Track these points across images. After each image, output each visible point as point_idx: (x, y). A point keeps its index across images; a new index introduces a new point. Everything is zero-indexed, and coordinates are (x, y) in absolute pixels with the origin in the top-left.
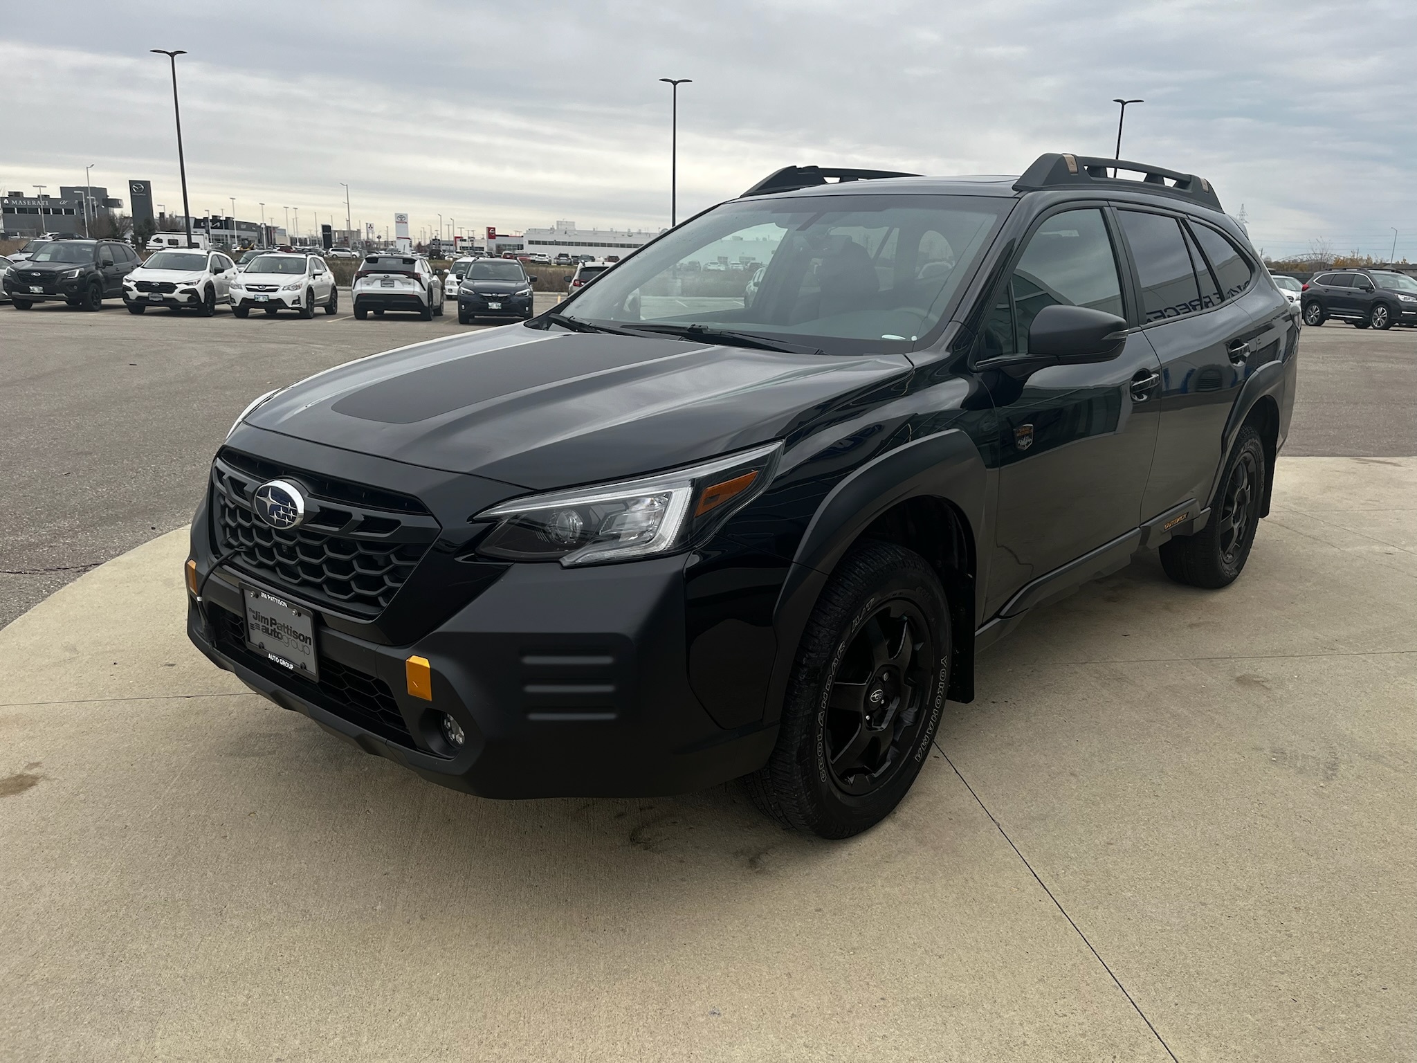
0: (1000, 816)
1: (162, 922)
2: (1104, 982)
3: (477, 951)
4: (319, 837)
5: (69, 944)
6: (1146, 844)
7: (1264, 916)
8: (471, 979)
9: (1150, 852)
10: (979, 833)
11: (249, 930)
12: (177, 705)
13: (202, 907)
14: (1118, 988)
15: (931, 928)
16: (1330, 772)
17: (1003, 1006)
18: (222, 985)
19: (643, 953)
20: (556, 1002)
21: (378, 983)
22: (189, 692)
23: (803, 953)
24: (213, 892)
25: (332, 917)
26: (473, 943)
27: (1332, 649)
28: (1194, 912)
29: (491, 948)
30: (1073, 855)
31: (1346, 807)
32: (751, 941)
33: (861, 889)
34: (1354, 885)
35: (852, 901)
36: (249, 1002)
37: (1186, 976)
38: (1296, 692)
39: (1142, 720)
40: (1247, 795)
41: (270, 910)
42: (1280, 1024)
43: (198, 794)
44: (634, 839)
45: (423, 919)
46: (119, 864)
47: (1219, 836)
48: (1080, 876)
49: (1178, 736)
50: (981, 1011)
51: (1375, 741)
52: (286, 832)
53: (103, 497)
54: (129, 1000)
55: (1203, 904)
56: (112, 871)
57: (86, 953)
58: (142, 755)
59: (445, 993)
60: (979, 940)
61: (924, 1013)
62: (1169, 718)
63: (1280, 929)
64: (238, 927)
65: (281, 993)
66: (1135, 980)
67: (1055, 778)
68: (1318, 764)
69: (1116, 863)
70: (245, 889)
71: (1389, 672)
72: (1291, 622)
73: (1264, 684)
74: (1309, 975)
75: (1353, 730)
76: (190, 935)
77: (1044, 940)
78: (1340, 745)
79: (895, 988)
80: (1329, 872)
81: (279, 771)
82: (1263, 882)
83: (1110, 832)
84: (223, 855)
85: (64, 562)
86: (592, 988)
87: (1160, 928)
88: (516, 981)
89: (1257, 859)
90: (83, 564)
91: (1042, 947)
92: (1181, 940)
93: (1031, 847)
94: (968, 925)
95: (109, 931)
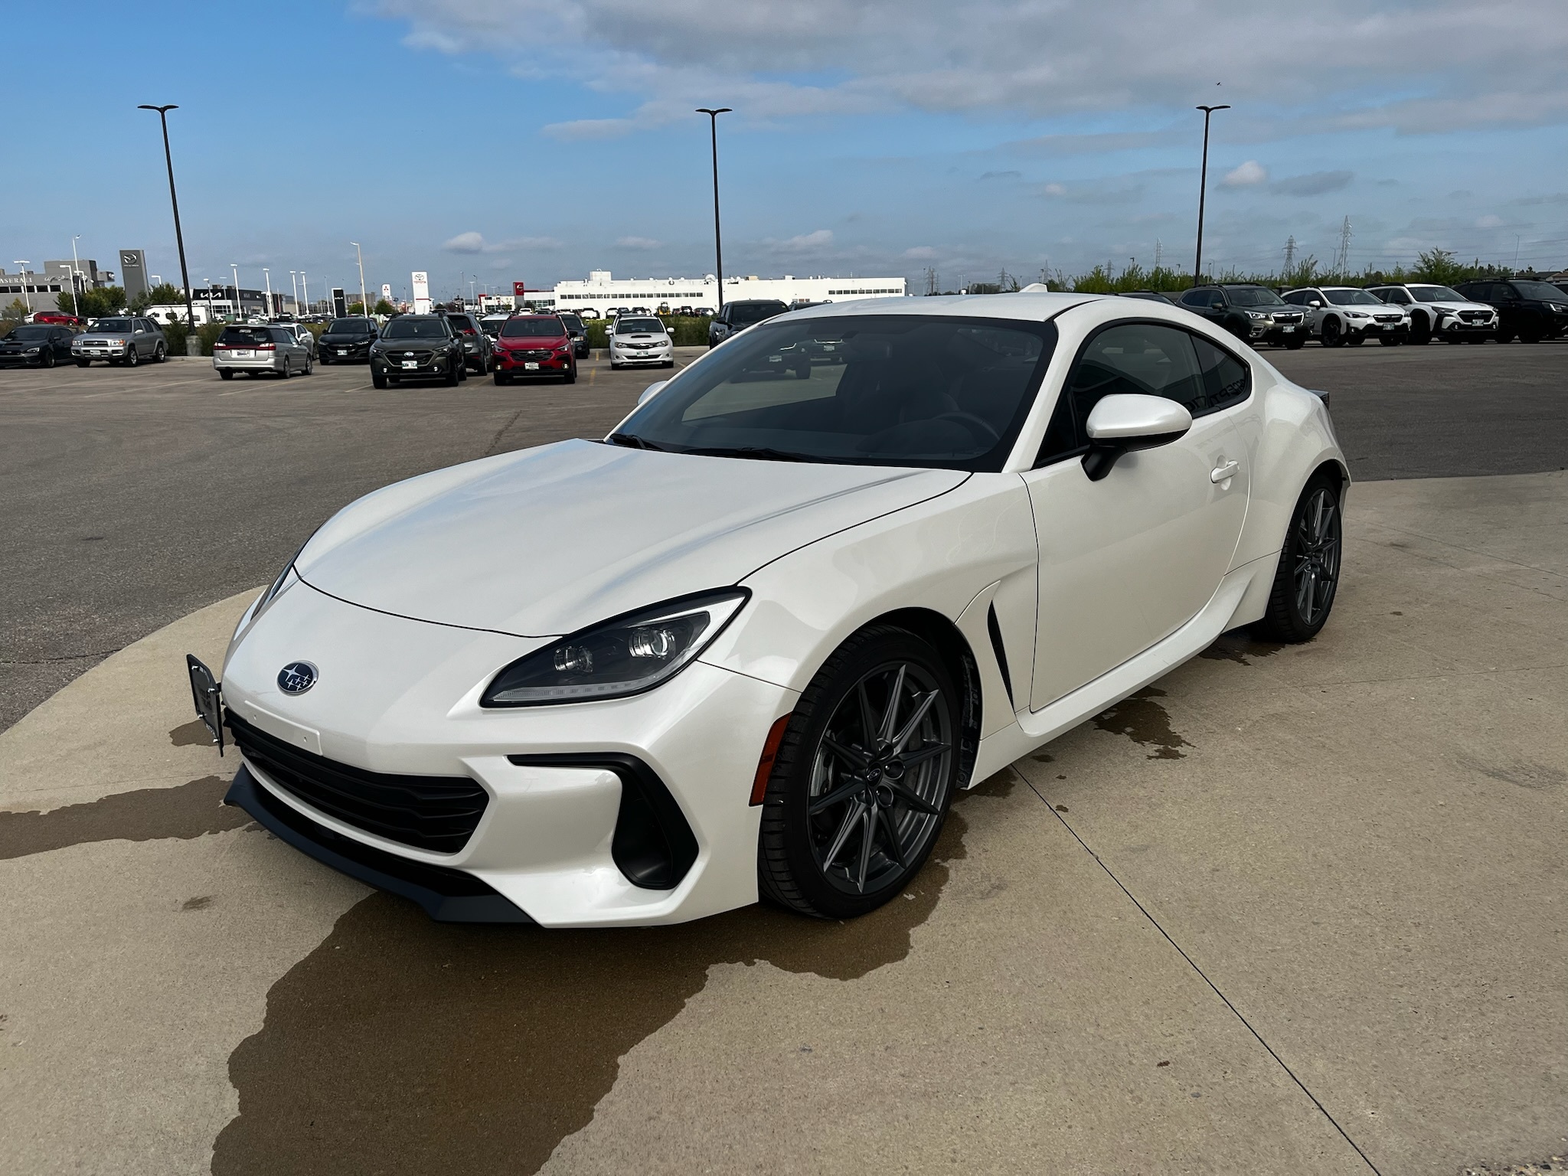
0: (1097, 848)
2: (1213, 1003)
6: (1254, 869)
7: (1381, 932)
9: (1258, 876)
10: (1077, 867)
14: (1227, 1008)
15: (1028, 959)
23: (895, 988)
28: (1306, 932)
30: (1177, 883)
31: (1467, 824)
33: (954, 925)
39: (1248, 749)
42: (1401, 1035)
48: (1185, 903)
50: (1084, 1034)
51: (1499, 758)
61: (1024, 1040)
63: (1398, 944)
66: (1246, 999)
67: (1156, 809)
69: (1222, 889)
77: (1148, 966)
83: (1216, 859)
85: (84, 649)
90: (104, 651)
91: (1146, 971)
93: (1132, 877)
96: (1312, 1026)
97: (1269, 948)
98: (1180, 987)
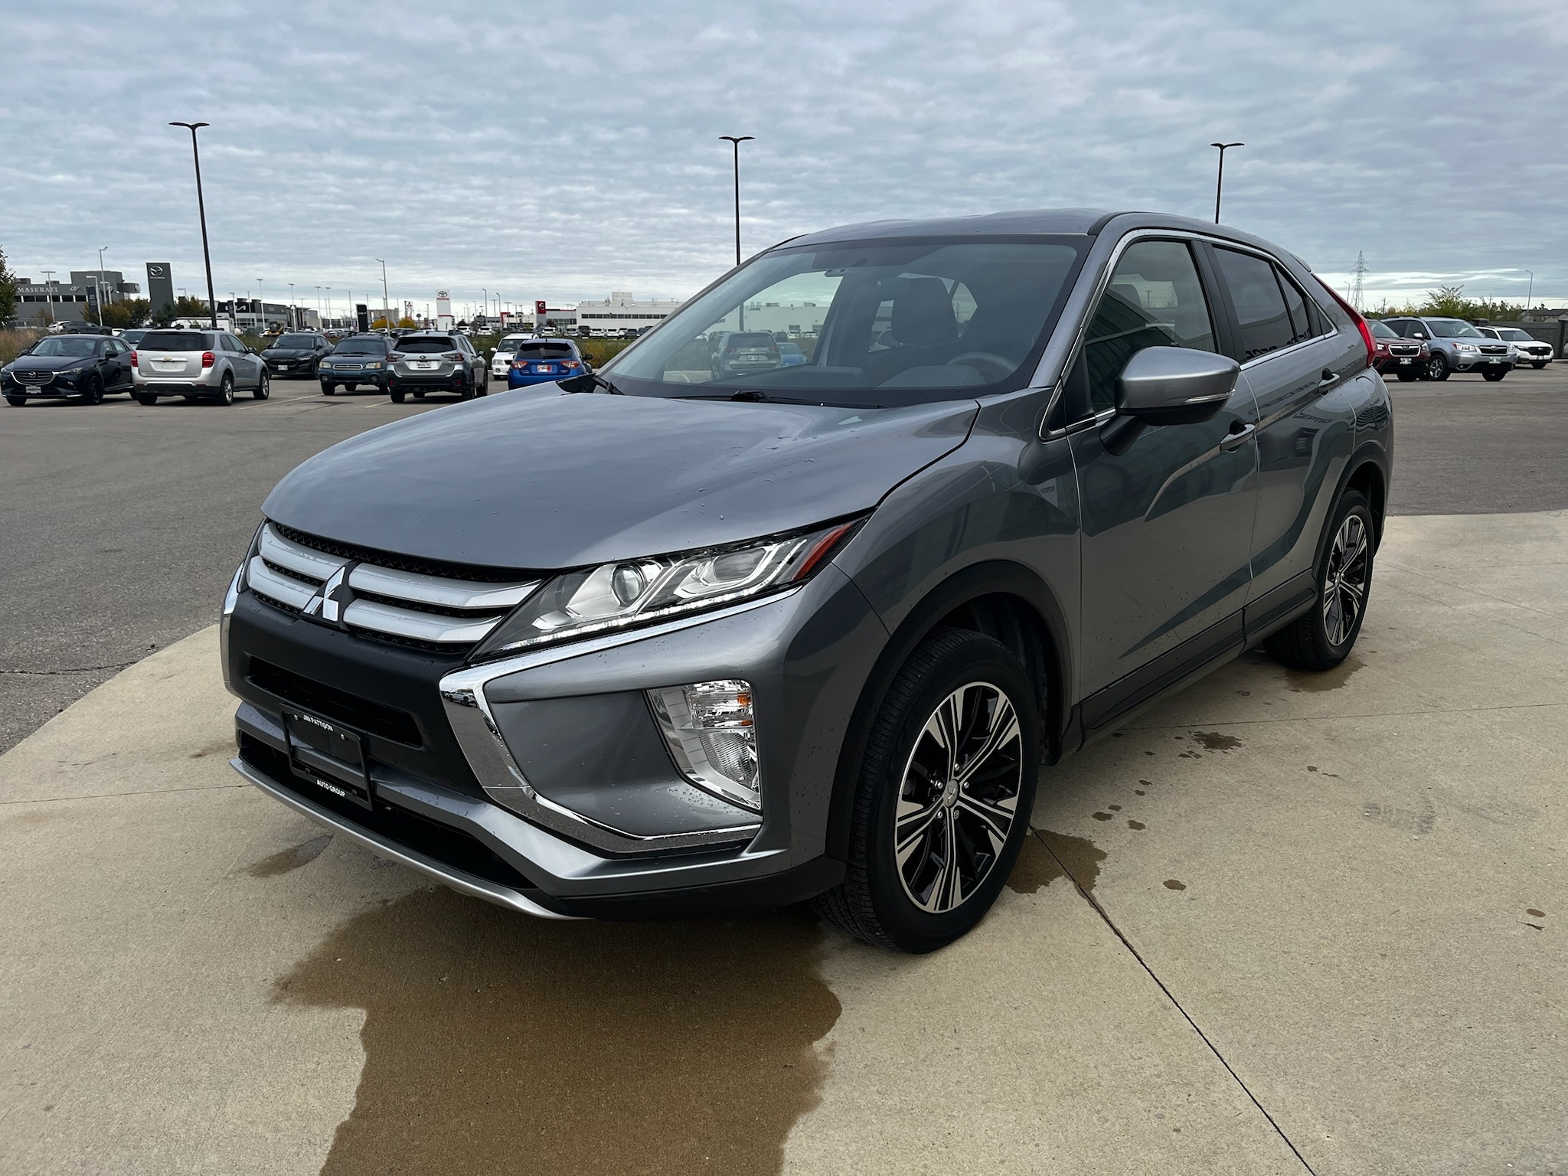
0: (1081, 875)
2: (1181, 1027)
5: (132, 1022)
6: (1230, 898)
7: (1348, 961)
9: (1234, 905)
10: (1059, 893)
12: (229, 795)
14: (1195, 1032)
15: (1007, 982)
16: (1425, 825)
17: (1078, 1051)
18: (290, 1054)
22: (240, 782)
27: (1436, 707)
28: (1276, 960)
30: (1154, 911)
31: (1439, 859)
34: (1444, 932)
36: (319, 1068)
37: (1265, 1020)
38: (1394, 749)
39: (1232, 781)
40: (1337, 849)
42: (1361, 1062)
47: (1306, 888)
48: (1162, 930)
50: (1056, 1056)
51: (1475, 795)
53: (135, 594)
54: (197, 1070)
55: (1285, 953)
56: (172, 953)
57: (151, 1029)
58: (195, 843)
60: (1056, 992)
61: (998, 1060)
62: (1260, 778)
63: (1364, 974)
66: (1213, 1024)
68: (1413, 818)
69: (1198, 917)
71: (1494, 726)
72: (1393, 680)
74: (1392, 1017)
75: (1453, 784)
77: (1122, 990)
79: (970, 1038)
80: (1418, 920)
81: (337, 854)
82: (1348, 931)
83: (1194, 887)
85: (99, 661)
90: (119, 663)
91: (1119, 996)
92: (1261, 987)
93: (1112, 905)
94: (1045, 979)
95: (173, 1009)
96: (1275, 1052)
97: (1239, 976)
98: (1152, 1012)
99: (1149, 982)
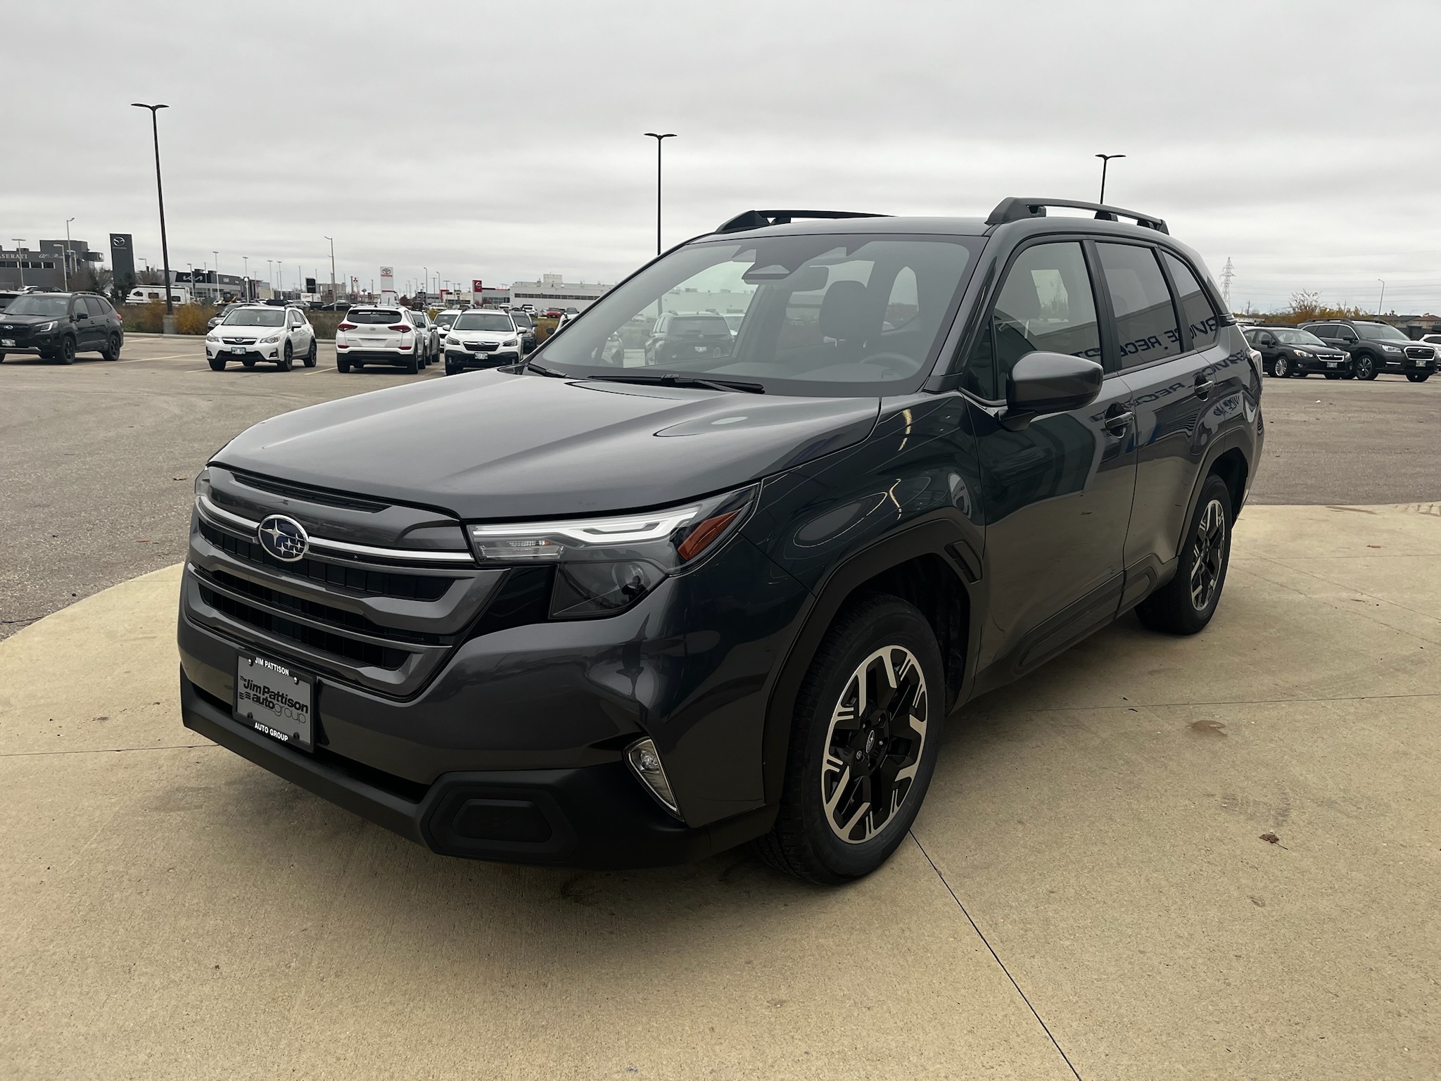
0: (943, 865)
1: (69, 979)
2: (1034, 1033)
3: (391, 1008)
4: (238, 892)
6: (1088, 892)
7: (1203, 964)
8: (381, 1038)
9: (1092, 900)
10: (919, 883)
11: (157, 989)
12: (106, 760)
13: (111, 964)
14: (1048, 1039)
15: (862, 979)
16: (1281, 818)
17: (929, 1059)
18: (124, 1044)
19: (563, 1008)
20: (467, 1060)
21: (284, 1042)
22: (119, 746)
23: (728, 1006)
24: (124, 949)
25: (243, 975)
26: (387, 1000)
27: (1292, 695)
28: (1132, 960)
29: (405, 1006)
30: (1013, 904)
31: (1294, 854)
32: (677, 995)
33: (795, 940)
34: (1298, 932)
35: (783, 953)
36: (151, 1061)
37: (1120, 1026)
38: (1252, 738)
39: (1095, 768)
40: (1194, 842)
41: (180, 968)
42: (1213, 1074)
43: (118, 849)
44: (565, 892)
45: (337, 976)
46: (31, 920)
47: (1164, 883)
48: (1020, 926)
49: (1130, 782)
50: (907, 1064)
51: (1329, 787)
52: (205, 888)
53: (56, 549)
54: (27, 1059)
55: (1141, 952)
58: (64, 810)
59: (353, 1053)
60: (911, 992)
61: (848, 1067)
62: (1122, 765)
63: (1218, 977)
64: (145, 986)
65: (183, 1052)
66: (1067, 1030)
67: (1001, 826)
68: (1269, 810)
69: (1056, 911)
70: (156, 946)
71: (1348, 717)
72: (1252, 668)
73: (1220, 730)
74: (1245, 1025)
75: (1307, 776)
76: (97, 992)
77: (977, 991)
78: (1293, 790)
79: (820, 1041)
80: (1272, 919)
81: (204, 825)
82: (1204, 929)
83: (1054, 880)
84: (138, 912)
85: (10, 615)
86: (507, 1045)
87: (1097, 977)
88: (428, 1039)
89: (1200, 907)
90: (29, 618)
91: (974, 997)
92: (1116, 990)
93: (972, 896)
94: (901, 976)
99: (1004, 982)
